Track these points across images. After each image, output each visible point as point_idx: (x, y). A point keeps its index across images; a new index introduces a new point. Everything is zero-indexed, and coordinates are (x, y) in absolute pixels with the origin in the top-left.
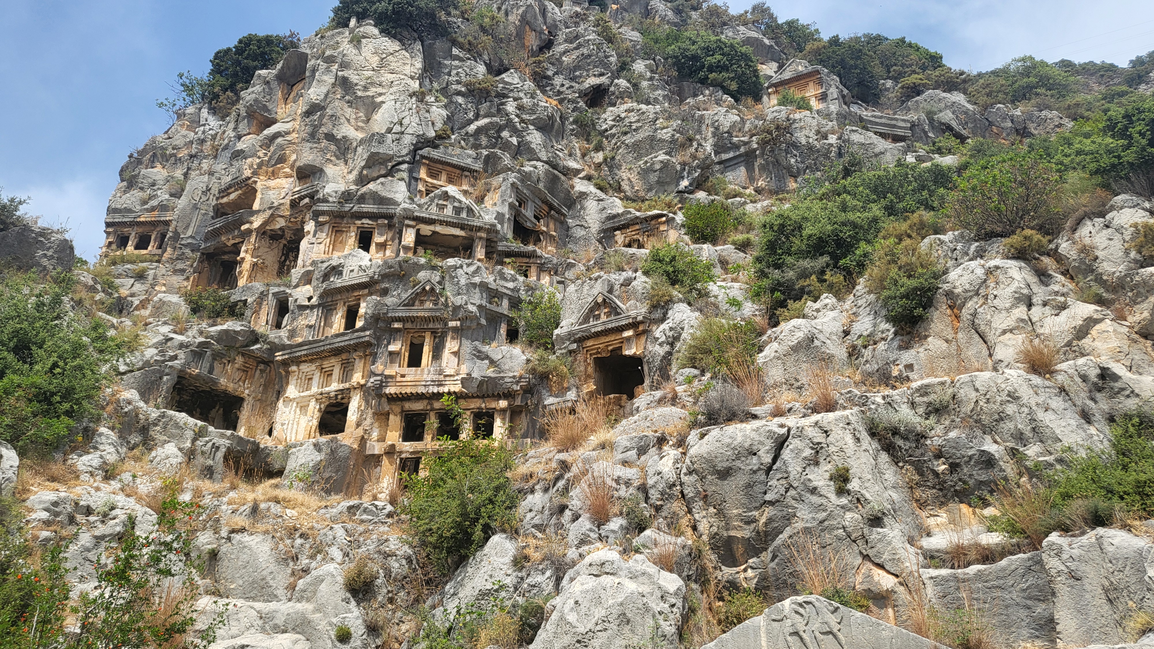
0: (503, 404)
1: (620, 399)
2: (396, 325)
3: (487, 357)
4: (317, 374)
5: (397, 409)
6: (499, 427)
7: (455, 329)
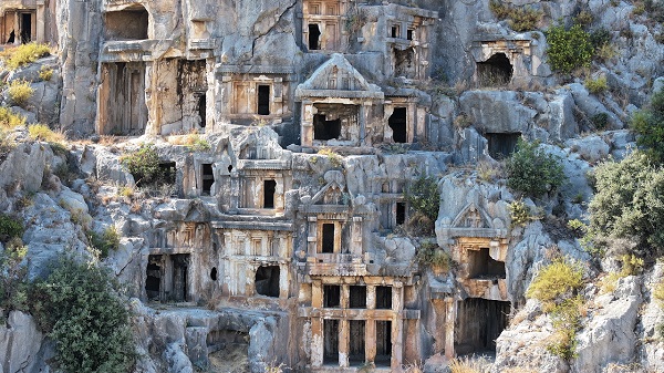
0: (399, 284)
1: (487, 283)
2: (312, 219)
3: (385, 248)
4: (248, 242)
5: (319, 283)
6: (397, 300)
7: (358, 223)
